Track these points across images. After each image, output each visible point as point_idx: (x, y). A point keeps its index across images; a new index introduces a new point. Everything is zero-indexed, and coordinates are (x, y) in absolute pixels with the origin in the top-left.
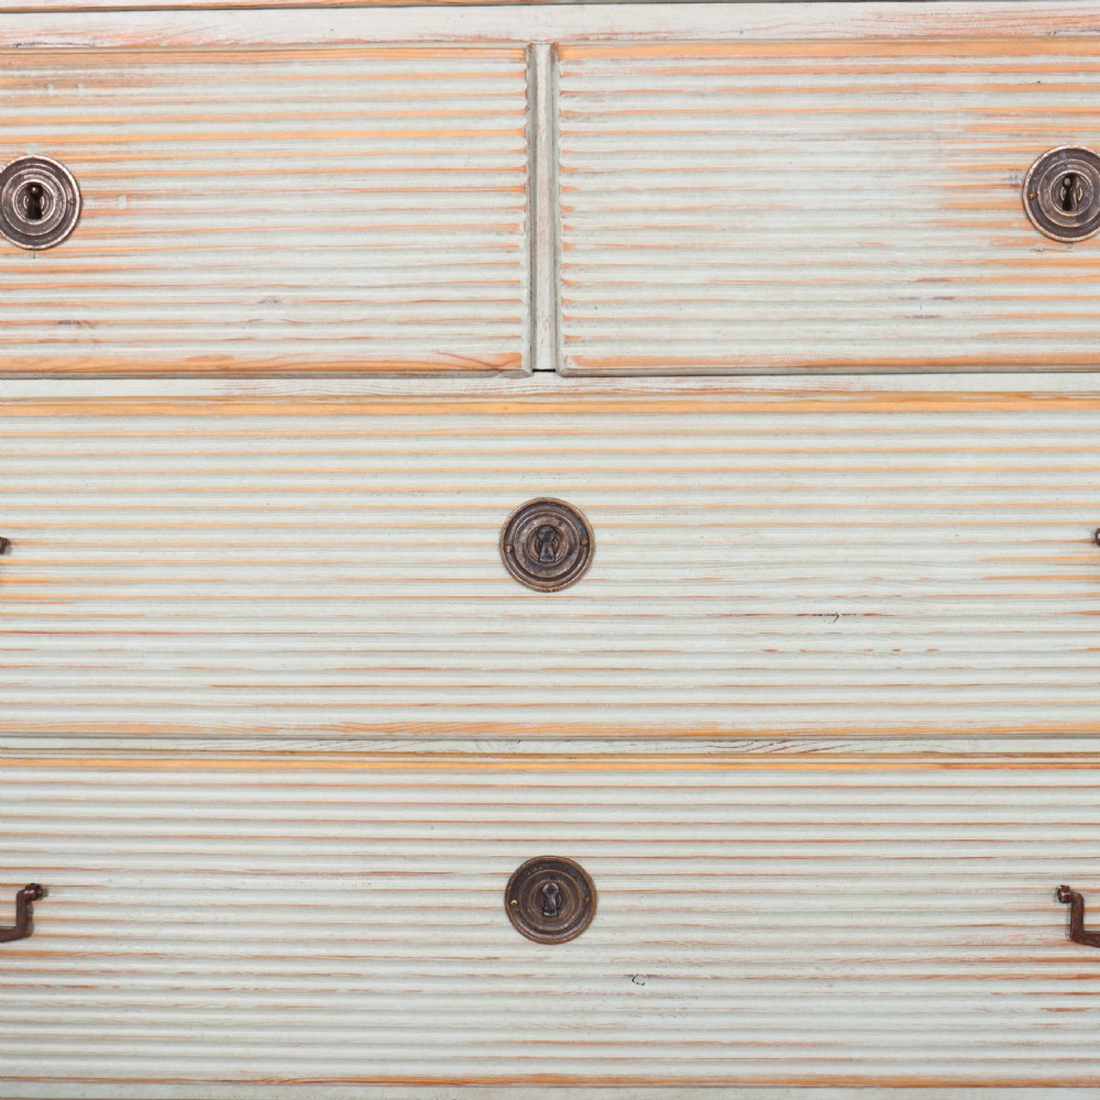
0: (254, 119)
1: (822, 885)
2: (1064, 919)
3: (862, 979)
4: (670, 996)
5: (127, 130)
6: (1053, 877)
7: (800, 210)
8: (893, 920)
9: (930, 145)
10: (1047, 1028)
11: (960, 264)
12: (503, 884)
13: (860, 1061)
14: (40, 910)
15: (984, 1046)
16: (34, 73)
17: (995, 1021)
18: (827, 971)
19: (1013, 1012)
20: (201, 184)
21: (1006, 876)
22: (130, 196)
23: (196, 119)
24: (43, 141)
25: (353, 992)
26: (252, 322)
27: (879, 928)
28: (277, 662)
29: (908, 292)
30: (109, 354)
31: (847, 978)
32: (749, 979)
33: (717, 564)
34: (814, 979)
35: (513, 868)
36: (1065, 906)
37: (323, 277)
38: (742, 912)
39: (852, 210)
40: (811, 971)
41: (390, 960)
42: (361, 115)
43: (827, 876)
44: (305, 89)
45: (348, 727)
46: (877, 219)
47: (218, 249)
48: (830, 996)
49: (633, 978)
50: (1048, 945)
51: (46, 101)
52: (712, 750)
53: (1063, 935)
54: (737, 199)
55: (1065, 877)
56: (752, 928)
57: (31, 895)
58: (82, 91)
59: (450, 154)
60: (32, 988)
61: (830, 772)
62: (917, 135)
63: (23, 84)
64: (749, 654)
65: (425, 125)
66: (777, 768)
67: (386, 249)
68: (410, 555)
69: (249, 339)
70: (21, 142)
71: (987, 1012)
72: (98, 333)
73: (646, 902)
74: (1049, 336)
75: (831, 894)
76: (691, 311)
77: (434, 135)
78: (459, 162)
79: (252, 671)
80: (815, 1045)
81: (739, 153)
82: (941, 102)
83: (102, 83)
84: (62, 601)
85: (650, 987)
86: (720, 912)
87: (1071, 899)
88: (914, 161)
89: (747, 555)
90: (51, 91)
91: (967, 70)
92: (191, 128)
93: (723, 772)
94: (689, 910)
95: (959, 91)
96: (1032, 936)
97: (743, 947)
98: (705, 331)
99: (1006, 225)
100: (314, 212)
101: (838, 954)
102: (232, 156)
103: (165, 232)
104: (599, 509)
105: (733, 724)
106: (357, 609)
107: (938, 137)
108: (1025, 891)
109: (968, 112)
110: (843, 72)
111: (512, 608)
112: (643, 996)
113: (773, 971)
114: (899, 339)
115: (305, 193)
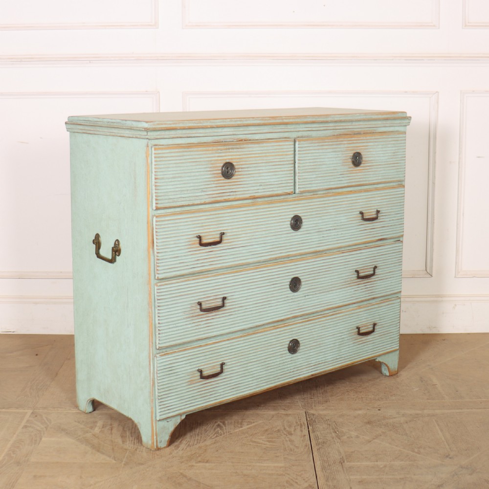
0: (259, 153)
5: (241, 157)
7: (326, 164)
9: (341, 153)
11: (344, 171)
12: (289, 283)
14: (226, 301)
16: (228, 147)
20: (251, 166)
22: (242, 168)
23: (251, 154)
24: (229, 159)
25: (269, 307)
26: (258, 189)
28: (261, 249)
29: (338, 176)
30: (238, 197)
33: (316, 223)
35: (290, 280)
37: (267, 181)
39: (333, 164)
41: (274, 300)
42: (273, 152)
44: (265, 148)
45: (271, 258)
46: (335, 165)
47: (253, 177)
50: (354, 280)
51: (229, 152)
53: (356, 278)
54: (319, 163)
57: (224, 299)
58: (235, 150)
59: (284, 158)
60: (223, 317)
62: (339, 151)
63: (226, 149)
64: (321, 238)
65: (281, 154)
67: (276, 175)
68: (278, 227)
69: (258, 192)
70: (226, 160)
72: (237, 193)
74: (355, 182)
76: (313, 182)
77: (282, 155)
78: (285, 160)
79: (258, 251)
81: (320, 156)
82: (342, 146)
83: (238, 148)
84: (230, 242)
87: (357, 272)
88: (339, 156)
89: (320, 221)
90: (230, 150)
91: (345, 141)
92: (250, 156)
95: (345, 144)
96: (352, 279)
98: (315, 185)
99: (350, 165)
100: (267, 169)
102: (256, 160)
103: (246, 174)
104: (303, 216)
106: (272, 238)
107: (342, 151)
109: (346, 147)
110: (332, 142)
111: (292, 235)
114: (337, 184)
115: (266, 166)
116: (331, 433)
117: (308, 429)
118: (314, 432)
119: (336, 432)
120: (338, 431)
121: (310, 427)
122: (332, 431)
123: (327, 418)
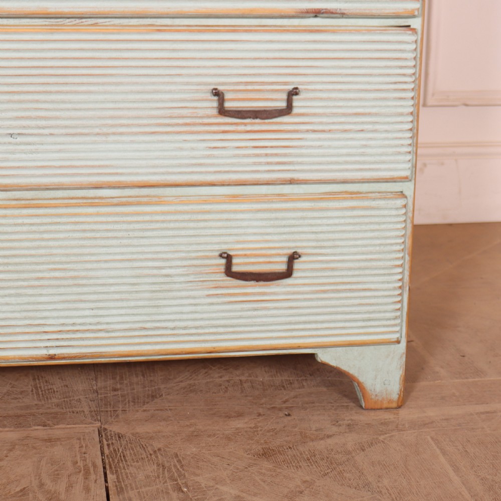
1: (101, 88)
2: (215, 104)
3: (121, 134)
4: (29, 144)
6: (210, 84)
8: (135, 105)
10: (209, 157)
13: (121, 174)
15: (180, 166)
17: (185, 153)
18: (105, 130)
19: (193, 149)
21: (187, 84)
27: (129, 109)
31: (114, 134)
32: (67, 135)
34: (98, 134)
36: (216, 98)
38: (63, 102)
40: (97, 130)
43: (103, 84)
48: (107, 142)
49: (11, 135)
50: (208, 117)
52: (47, 23)
53: (215, 112)
55: (216, 84)
56: (68, 110)
61: (104, 33)
66: (78, 32)
71: (181, 149)
73: (16, 97)
75: (105, 93)
80: (99, 167)
85: (20, 139)
86: (52, 102)
87: (218, 94)
93: (52, 33)
94: (37, 101)
96: (201, 112)
97: (64, 119)
101: (110, 122)
105: (55, 8)
108: (197, 91)
112: (16, 144)
113: (79, 131)
116: (168, 493)
117: (106, 481)
118: (120, 491)
119: (180, 490)
120: (187, 487)
121: (110, 476)
122: (169, 484)
123: (157, 445)
